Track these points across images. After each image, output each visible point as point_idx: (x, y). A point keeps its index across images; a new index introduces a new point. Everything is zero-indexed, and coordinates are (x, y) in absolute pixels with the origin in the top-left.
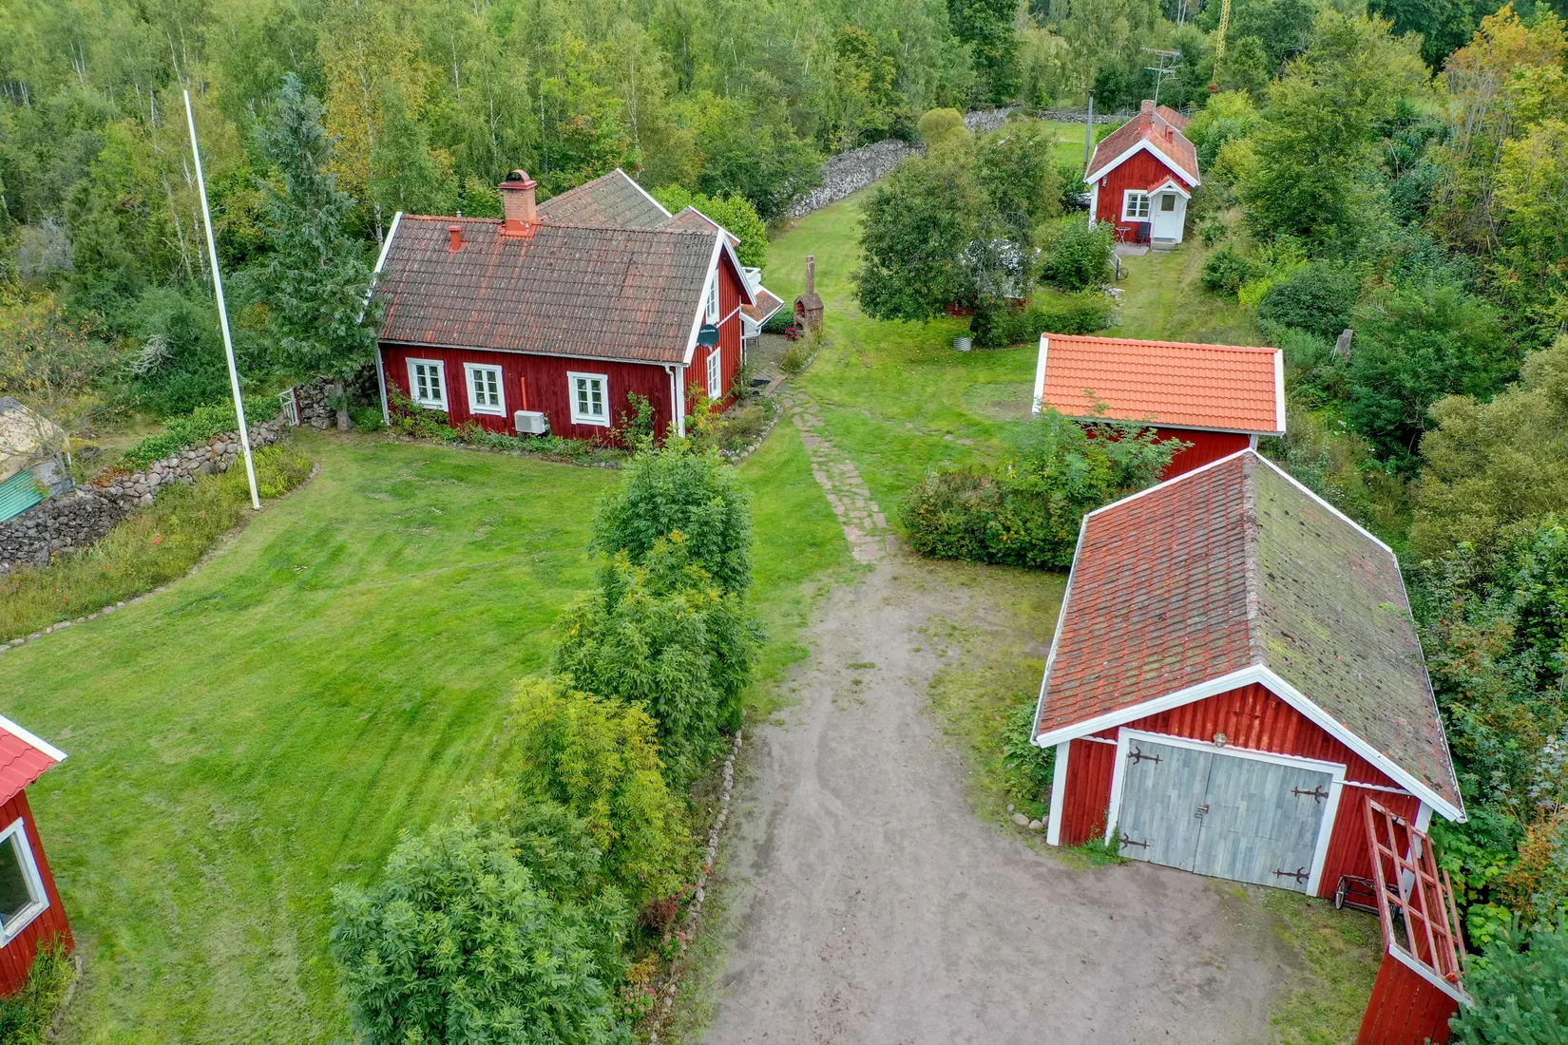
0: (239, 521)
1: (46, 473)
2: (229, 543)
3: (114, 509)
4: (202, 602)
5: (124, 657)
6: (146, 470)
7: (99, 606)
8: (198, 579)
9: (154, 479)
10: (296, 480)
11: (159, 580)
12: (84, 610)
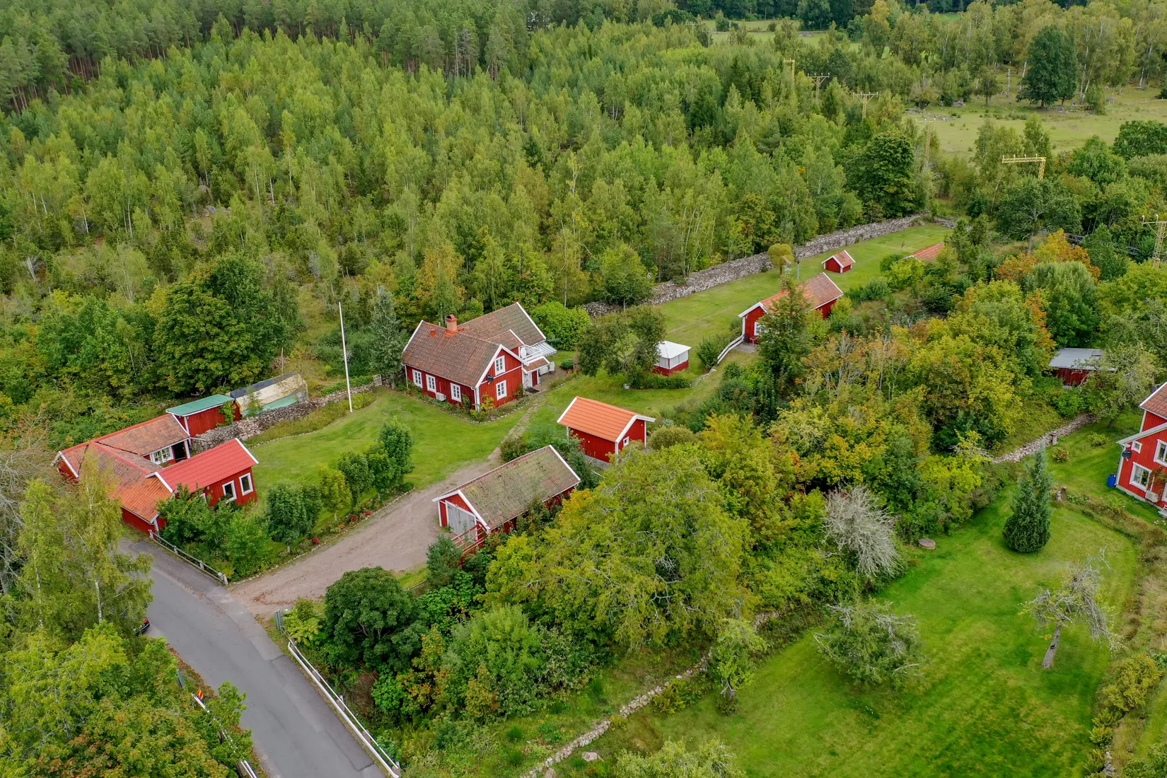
0: (344, 415)
1: (300, 395)
2: (338, 421)
3: (313, 406)
4: (321, 437)
5: (297, 448)
6: (324, 396)
7: (298, 434)
8: (325, 430)
9: (327, 399)
10: (366, 404)
11: (315, 429)
12: (295, 434)
